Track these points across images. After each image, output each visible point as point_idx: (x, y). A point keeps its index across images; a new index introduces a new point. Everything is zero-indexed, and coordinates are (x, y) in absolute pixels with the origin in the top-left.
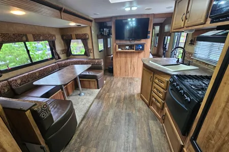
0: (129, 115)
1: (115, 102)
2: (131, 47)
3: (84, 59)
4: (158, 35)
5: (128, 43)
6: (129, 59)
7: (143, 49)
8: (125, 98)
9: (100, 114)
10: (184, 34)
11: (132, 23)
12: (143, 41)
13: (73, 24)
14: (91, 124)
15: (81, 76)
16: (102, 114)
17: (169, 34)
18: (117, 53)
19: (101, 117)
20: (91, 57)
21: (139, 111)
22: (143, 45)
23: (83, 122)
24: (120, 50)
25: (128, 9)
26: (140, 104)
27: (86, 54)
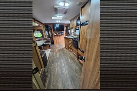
0: (63, 53)
1: (58, 51)
2: (59, 33)
3: (42, 39)
4: (66, 30)
5: (58, 32)
6: (59, 38)
7: (63, 34)
8: (61, 49)
9: (54, 55)
10: (73, 29)
11: (58, 26)
12: (63, 32)
13: (37, 25)
14: (52, 58)
15: (43, 45)
16: (55, 55)
17: (69, 29)
18: (55, 36)
19: (55, 56)
20: (45, 38)
21: (66, 51)
22: (63, 33)
23: (49, 59)
24: (55, 35)
25: (57, 22)
26: (66, 50)
27: (43, 37)
